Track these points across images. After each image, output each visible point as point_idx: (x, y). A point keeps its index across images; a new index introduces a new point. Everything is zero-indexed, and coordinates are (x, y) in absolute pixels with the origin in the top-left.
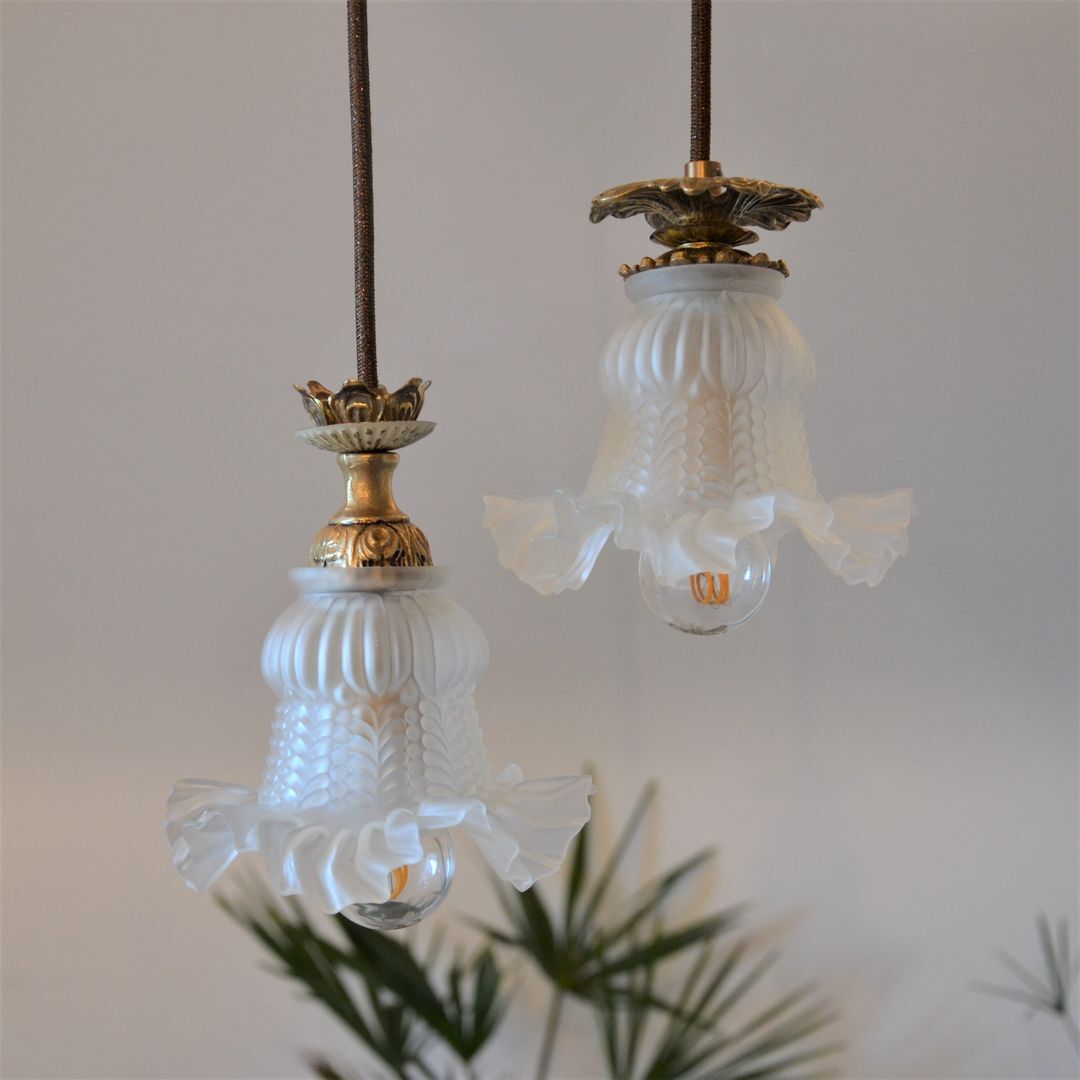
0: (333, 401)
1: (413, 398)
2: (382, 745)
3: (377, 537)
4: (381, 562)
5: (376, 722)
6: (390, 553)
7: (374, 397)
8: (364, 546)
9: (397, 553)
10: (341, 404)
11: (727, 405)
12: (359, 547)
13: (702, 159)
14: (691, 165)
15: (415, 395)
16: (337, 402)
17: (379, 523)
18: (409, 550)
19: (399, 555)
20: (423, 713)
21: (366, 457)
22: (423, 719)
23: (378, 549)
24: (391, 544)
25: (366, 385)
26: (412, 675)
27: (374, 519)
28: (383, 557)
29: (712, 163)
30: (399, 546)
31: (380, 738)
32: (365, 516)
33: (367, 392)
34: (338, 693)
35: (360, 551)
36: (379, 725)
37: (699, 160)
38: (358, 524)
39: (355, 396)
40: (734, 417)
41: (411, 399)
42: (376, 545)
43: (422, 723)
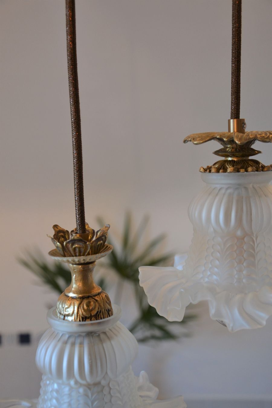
0: (66, 244)
1: (103, 239)
3: (88, 305)
4: (90, 318)
5: (90, 395)
6: (94, 313)
7: (85, 243)
8: (82, 310)
9: (98, 312)
10: (70, 246)
11: (254, 239)
12: (80, 310)
13: (236, 118)
14: (232, 121)
15: (104, 237)
16: (68, 244)
17: (88, 297)
18: (103, 310)
19: (98, 313)
20: (111, 387)
21: (82, 267)
22: (112, 390)
23: (89, 311)
24: (95, 308)
25: (81, 238)
26: (106, 373)
27: (86, 295)
28: (91, 315)
29: (241, 119)
30: (98, 309)
32: (82, 294)
33: (83, 241)
34: (72, 382)
35: (80, 312)
36: (92, 397)
37: (234, 119)
38: (79, 298)
39: (77, 243)
40: (258, 245)
41: (102, 240)
42: (87, 309)
43: (111, 392)
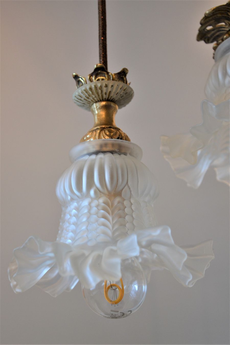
2: (114, 222)
3: (110, 132)
5: (110, 212)
6: (115, 138)
7: (108, 74)
8: (104, 134)
9: (118, 138)
10: (93, 78)
12: (101, 134)
15: (125, 79)
17: (110, 127)
20: (133, 203)
21: (104, 103)
22: (132, 206)
23: (110, 136)
24: (116, 135)
26: (127, 183)
27: (108, 126)
28: (112, 138)
30: (119, 136)
31: (113, 219)
32: (104, 125)
33: (105, 71)
34: (92, 192)
35: (102, 137)
36: (112, 214)
38: (100, 128)
39: (100, 73)
